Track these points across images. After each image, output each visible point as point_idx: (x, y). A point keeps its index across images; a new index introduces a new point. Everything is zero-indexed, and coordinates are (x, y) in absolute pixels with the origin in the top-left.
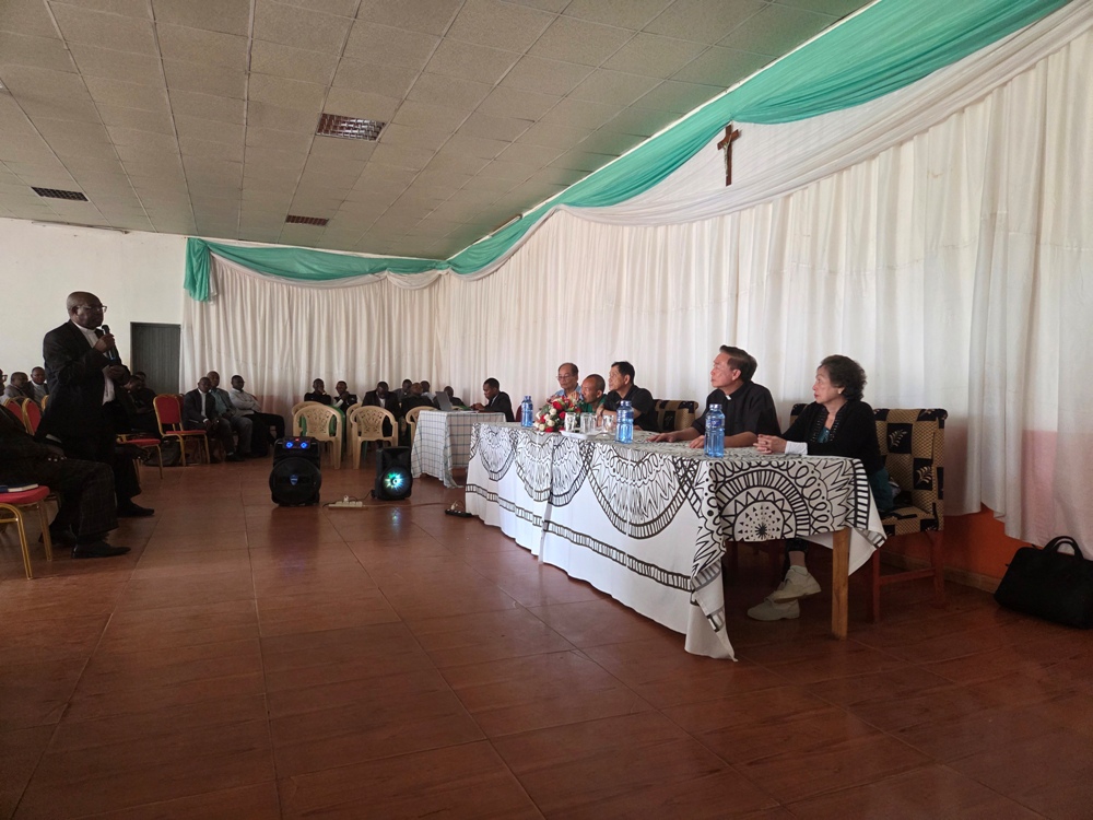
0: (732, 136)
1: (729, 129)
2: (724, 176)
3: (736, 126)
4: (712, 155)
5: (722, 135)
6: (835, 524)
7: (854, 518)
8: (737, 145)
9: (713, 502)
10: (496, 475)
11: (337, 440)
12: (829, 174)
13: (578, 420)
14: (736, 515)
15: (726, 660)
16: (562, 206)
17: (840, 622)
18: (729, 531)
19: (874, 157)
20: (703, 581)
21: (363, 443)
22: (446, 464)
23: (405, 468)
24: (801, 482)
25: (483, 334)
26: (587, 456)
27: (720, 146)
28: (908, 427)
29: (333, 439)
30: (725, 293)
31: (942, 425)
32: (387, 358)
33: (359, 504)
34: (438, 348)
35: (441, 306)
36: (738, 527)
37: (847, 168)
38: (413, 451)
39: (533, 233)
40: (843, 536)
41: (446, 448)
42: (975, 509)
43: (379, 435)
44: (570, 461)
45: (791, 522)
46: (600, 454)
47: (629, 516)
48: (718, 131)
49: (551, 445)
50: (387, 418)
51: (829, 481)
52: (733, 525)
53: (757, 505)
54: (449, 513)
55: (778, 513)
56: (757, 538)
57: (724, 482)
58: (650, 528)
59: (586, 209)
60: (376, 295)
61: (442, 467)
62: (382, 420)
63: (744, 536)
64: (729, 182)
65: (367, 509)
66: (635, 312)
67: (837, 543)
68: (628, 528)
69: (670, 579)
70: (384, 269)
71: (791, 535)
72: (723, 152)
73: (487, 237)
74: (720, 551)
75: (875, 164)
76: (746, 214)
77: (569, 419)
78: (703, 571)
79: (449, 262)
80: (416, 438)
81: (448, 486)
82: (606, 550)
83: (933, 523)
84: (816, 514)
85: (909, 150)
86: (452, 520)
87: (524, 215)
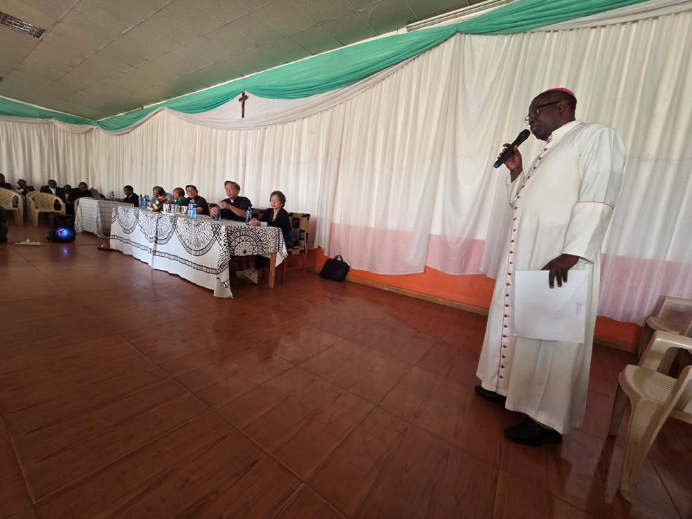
0: (244, 98)
1: (244, 94)
2: (241, 114)
3: (247, 94)
4: (235, 103)
5: (241, 96)
6: (271, 250)
7: (278, 248)
8: (246, 101)
9: (226, 241)
10: (127, 231)
11: (19, 210)
12: (280, 123)
13: (170, 207)
14: (235, 246)
15: (230, 298)
16: (165, 108)
17: (272, 284)
18: (232, 252)
19: (295, 121)
20: (221, 270)
21: (40, 213)
22: (98, 226)
23: (70, 226)
24: (260, 235)
25: (121, 164)
26: (174, 222)
27: (240, 100)
28: (299, 219)
29: (16, 209)
30: (241, 163)
31: (308, 219)
32: (56, 168)
33: (39, 243)
34: (92, 168)
35: (93, 144)
36: (236, 250)
37: (286, 123)
38: (76, 219)
39: (150, 118)
40: (274, 254)
41: (97, 218)
42: (316, 247)
43: (52, 209)
44: (166, 224)
45: (256, 249)
46: (181, 222)
47: (193, 247)
48: (239, 94)
49: (156, 217)
50: (57, 201)
51: (270, 235)
52: (234, 250)
53: (243, 243)
54: (100, 249)
55: (251, 246)
56: (243, 255)
57: (231, 234)
58: (202, 252)
59: (178, 112)
60: (45, 132)
61: (96, 227)
62: (53, 202)
63: (238, 254)
64: (243, 117)
65: (44, 246)
66: (202, 165)
67: (272, 257)
68: (193, 252)
69: (209, 270)
70: (51, 117)
71: (256, 254)
72: (241, 103)
73: (122, 114)
74: (228, 259)
75: (295, 123)
76: (249, 131)
77: (166, 207)
78: (221, 266)
79: (98, 122)
80: (78, 212)
81: (100, 237)
82: (184, 261)
83: (304, 251)
84: (265, 246)
85: (306, 121)
86: (102, 252)
87: (145, 107)
